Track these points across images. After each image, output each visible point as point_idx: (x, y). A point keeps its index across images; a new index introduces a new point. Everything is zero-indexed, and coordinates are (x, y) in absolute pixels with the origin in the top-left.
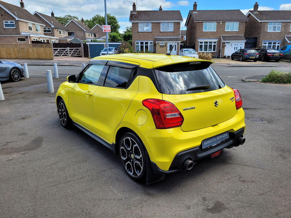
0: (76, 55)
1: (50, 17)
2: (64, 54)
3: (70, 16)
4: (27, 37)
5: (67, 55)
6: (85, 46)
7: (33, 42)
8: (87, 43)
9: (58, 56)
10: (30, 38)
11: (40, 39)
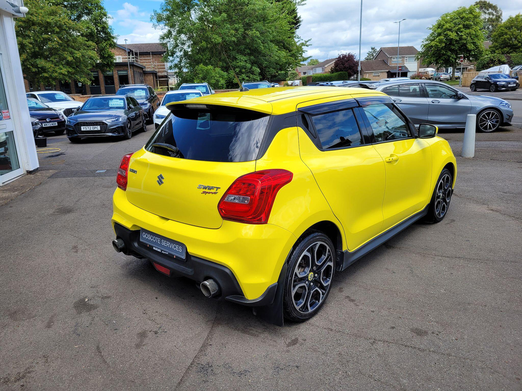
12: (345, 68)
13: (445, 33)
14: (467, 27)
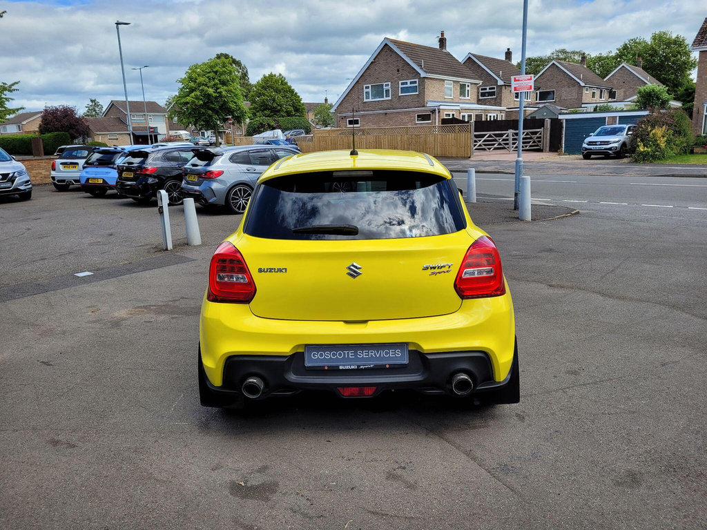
0: (528, 148)
1: (502, 61)
2: (500, 144)
3: (563, 52)
4: (433, 111)
5: (506, 146)
6: (556, 124)
7: (444, 121)
8: (560, 117)
9: (484, 149)
10: (439, 112)
11: (462, 114)
12: (63, 126)
13: (200, 88)
14: (224, 83)
